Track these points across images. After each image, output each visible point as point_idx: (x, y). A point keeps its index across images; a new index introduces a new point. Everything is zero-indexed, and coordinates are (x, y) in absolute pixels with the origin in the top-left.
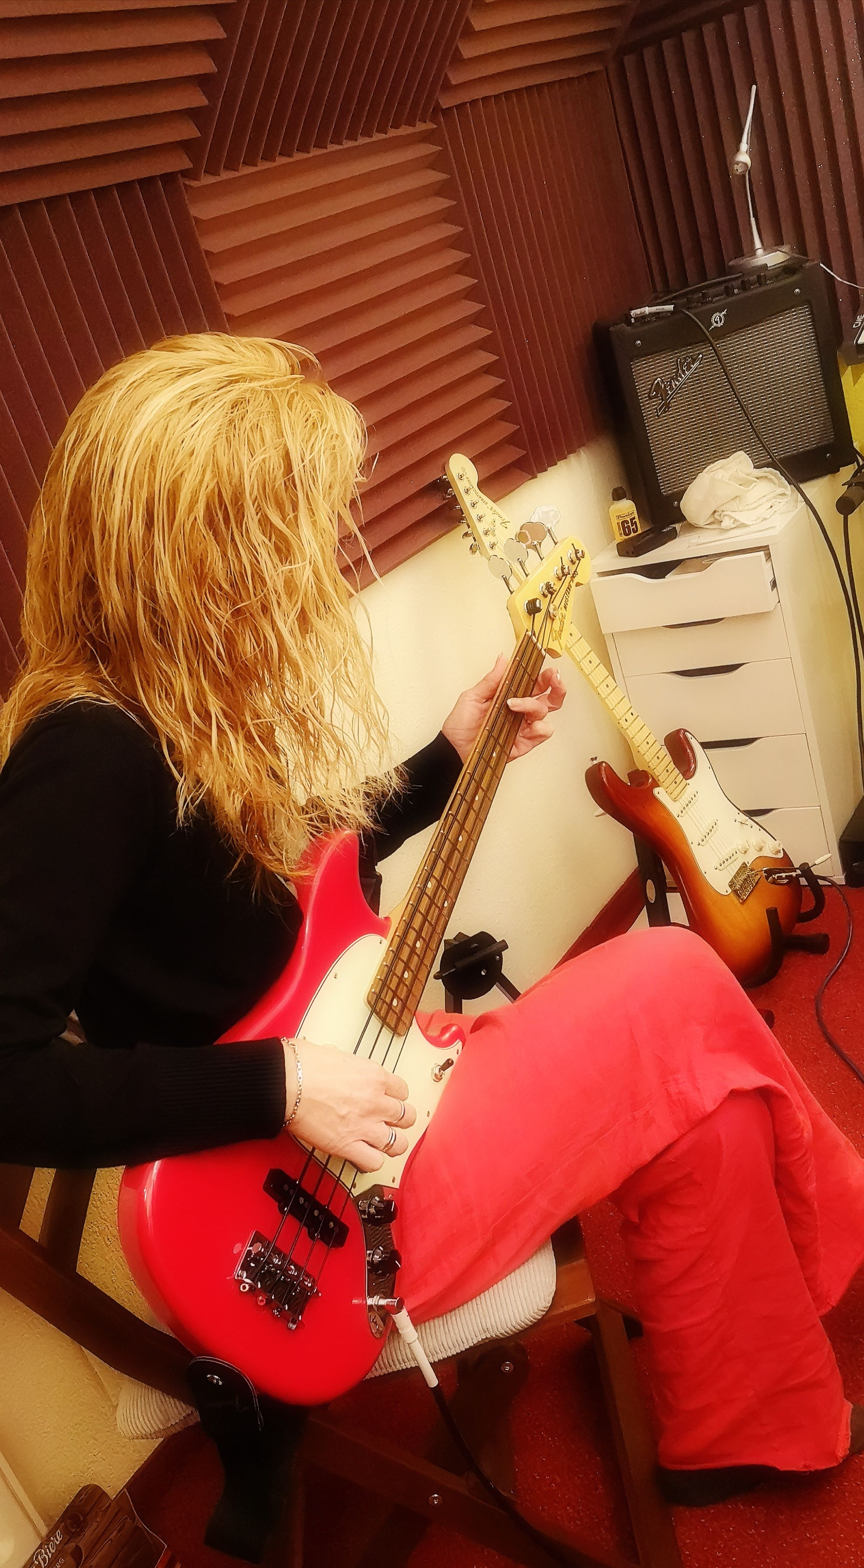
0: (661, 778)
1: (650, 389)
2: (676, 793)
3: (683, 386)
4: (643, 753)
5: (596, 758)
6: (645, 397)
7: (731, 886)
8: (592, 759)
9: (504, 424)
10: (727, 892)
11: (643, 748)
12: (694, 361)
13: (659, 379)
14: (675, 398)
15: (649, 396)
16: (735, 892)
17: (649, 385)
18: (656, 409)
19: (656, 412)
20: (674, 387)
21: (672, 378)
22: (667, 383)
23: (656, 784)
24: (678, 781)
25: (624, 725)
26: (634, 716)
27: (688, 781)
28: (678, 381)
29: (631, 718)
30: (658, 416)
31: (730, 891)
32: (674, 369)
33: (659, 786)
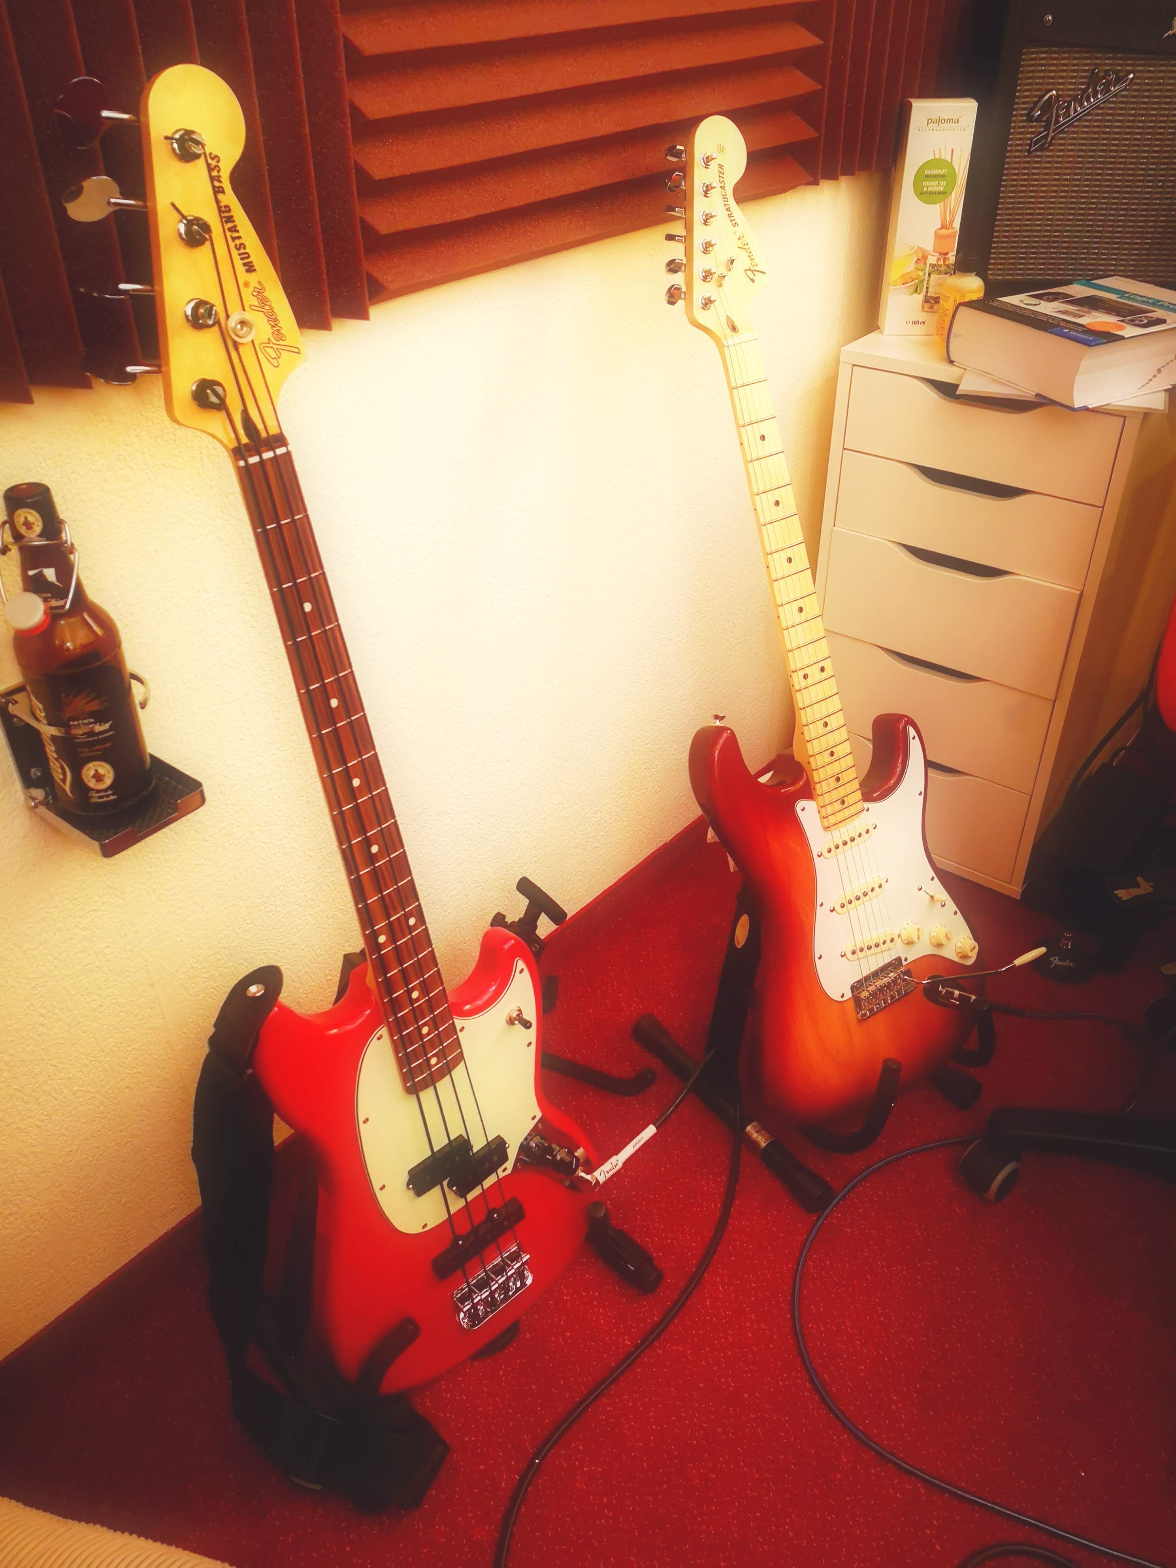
0: (819, 789)
1: (1036, 103)
2: (832, 820)
3: (1086, 118)
4: (807, 738)
5: (722, 718)
6: (1022, 115)
7: (853, 988)
8: (717, 717)
9: (799, 74)
10: (843, 996)
11: (812, 732)
12: (1119, 80)
13: (1054, 92)
14: (1066, 132)
15: (1028, 115)
16: (857, 1000)
17: (1036, 96)
18: (1031, 139)
19: (1028, 145)
20: (1072, 113)
21: (1075, 98)
22: (1063, 103)
23: (808, 793)
24: (849, 800)
25: (797, 681)
26: (824, 675)
27: (866, 805)
28: (1081, 105)
29: (815, 674)
30: (1029, 151)
31: (848, 995)
32: (1082, 84)
33: (813, 799)
